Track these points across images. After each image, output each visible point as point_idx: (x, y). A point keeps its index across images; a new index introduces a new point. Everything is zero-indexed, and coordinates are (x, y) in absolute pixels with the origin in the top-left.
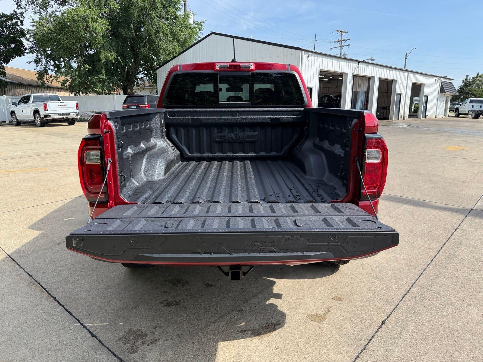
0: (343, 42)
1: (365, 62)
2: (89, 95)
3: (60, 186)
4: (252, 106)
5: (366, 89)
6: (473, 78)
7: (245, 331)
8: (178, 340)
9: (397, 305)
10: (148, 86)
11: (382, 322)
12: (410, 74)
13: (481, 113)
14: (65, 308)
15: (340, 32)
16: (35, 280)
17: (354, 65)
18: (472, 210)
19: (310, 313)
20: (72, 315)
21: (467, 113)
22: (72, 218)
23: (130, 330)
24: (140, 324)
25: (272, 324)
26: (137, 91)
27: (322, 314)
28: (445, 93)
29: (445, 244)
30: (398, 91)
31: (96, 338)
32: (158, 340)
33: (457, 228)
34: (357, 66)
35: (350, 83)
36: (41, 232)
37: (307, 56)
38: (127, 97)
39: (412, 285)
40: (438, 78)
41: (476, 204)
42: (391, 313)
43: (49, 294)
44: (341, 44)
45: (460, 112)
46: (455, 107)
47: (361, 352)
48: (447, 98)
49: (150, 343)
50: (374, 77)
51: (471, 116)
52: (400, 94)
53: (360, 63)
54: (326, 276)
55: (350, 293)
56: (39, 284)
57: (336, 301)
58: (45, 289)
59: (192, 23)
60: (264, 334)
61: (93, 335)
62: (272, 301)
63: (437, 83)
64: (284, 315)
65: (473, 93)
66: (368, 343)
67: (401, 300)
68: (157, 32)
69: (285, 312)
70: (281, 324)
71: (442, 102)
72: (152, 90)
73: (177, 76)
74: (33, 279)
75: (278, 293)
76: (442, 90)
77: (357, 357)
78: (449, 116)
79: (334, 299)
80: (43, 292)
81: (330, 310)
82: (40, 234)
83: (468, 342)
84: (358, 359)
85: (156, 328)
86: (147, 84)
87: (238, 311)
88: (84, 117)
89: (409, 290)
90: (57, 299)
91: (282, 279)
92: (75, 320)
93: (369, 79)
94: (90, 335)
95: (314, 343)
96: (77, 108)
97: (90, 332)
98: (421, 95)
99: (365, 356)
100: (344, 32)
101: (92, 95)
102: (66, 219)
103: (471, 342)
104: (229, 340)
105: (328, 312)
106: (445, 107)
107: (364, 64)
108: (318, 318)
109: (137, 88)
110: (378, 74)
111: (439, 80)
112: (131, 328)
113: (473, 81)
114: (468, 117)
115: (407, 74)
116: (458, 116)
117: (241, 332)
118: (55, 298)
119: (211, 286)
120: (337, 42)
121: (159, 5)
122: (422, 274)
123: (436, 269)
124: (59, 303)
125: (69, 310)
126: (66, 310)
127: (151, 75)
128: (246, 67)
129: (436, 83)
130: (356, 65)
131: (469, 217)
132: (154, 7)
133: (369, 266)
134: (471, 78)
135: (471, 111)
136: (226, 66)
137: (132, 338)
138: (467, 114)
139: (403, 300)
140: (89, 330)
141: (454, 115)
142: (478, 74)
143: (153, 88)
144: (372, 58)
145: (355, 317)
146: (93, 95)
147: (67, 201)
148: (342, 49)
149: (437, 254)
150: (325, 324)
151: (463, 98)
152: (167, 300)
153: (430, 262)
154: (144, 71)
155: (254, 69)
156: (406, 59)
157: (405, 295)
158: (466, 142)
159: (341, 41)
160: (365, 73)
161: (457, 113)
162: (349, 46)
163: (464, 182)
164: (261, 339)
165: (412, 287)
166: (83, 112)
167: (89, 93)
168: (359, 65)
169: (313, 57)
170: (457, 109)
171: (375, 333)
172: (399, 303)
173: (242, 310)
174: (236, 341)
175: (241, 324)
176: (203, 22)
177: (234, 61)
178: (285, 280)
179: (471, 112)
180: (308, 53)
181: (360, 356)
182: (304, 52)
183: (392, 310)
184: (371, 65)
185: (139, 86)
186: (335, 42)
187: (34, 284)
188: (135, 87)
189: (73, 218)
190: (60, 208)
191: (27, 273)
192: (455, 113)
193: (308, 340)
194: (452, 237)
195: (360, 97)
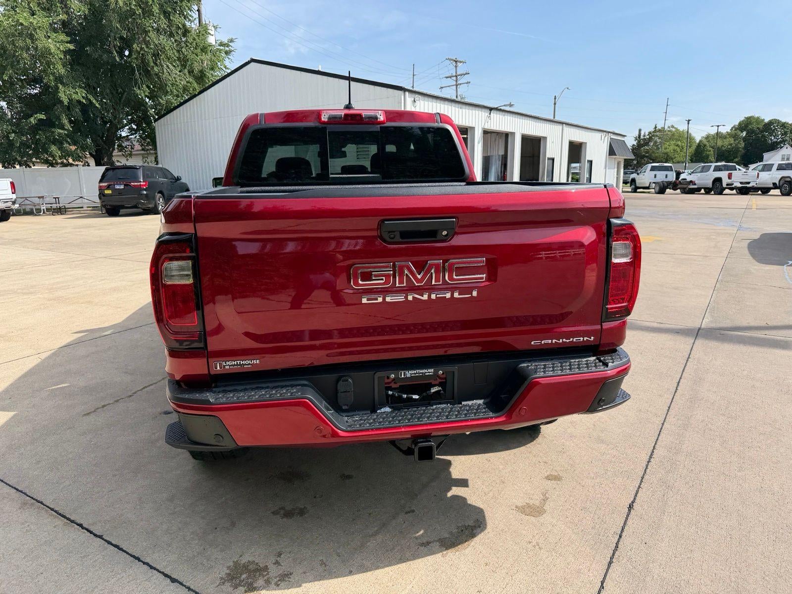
0: (458, 77)
1: (501, 110)
2: (33, 167)
3: (21, 329)
4: (383, 180)
5: (502, 152)
6: (650, 133)
7: (428, 543)
8: (325, 570)
9: (642, 478)
10: (138, 150)
11: (628, 506)
12: (566, 128)
13: (668, 186)
14: (106, 541)
15: (454, 61)
16: (32, 498)
17: (484, 114)
18: (699, 329)
19: (520, 504)
20: (121, 549)
21: (648, 186)
22: (64, 385)
23: (236, 564)
24: (250, 552)
25: (467, 527)
26: (120, 160)
27: (537, 503)
28: (614, 157)
29: (679, 382)
30: (549, 155)
31: (181, 584)
32: (291, 574)
33: (689, 358)
34: (489, 115)
35: (479, 143)
36: (12, 414)
37: (413, 99)
38: (107, 170)
39: (654, 447)
40: (605, 133)
41: (703, 319)
42: (637, 492)
43: (68, 519)
44: (456, 81)
45: (638, 185)
46: (630, 177)
47: (613, 554)
48: (619, 164)
49: (279, 580)
50: (513, 134)
51: (653, 190)
52: (553, 160)
53: (492, 111)
54: (524, 445)
55: (569, 468)
56: (42, 503)
57: (553, 482)
58: (56, 512)
59: (214, 43)
60: (459, 544)
61: (174, 580)
62: (455, 491)
63: (604, 142)
64: (480, 511)
65: (651, 155)
66: (619, 540)
67: (645, 470)
68: (156, 55)
69: (481, 506)
70: (481, 526)
71: (612, 170)
72: (147, 157)
73: (256, 132)
74: (28, 496)
75: (460, 478)
76: (612, 152)
77: (610, 563)
78: (623, 192)
79: (548, 478)
80: (55, 517)
81: (547, 495)
82: (13, 417)
83: (756, 521)
84: (612, 564)
85: (280, 555)
86: (137, 147)
87: (406, 513)
88: (24, 207)
89: (652, 455)
90: (84, 526)
91: (460, 456)
92: (132, 558)
93: (506, 137)
94: (169, 580)
95: (540, 548)
96: (13, 191)
97: (166, 575)
98: (582, 160)
99: (621, 558)
100: (461, 62)
101: (38, 167)
102: (53, 388)
103: (760, 521)
104: (408, 560)
105: (545, 500)
106: (617, 178)
107: (498, 112)
108: (533, 510)
109: (120, 153)
110: (520, 128)
111: (607, 137)
112: (237, 561)
113: (649, 138)
114: (649, 193)
115: (561, 127)
116: (635, 190)
117: (422, 544)
118: (81, 525)
119: (349, 477)
120: (450, 77)
121: (156, 9)
122: (662, 428)
123: (678, 419)
124: (91, 532)
125: (113, 542)
126: (109, 543)
127: (144, 132)
128: (370, 117)
129: (602, 141)
130: (487, 114)
131: (700, 341)
132: (147, 13)
133: (583, 423)
134: (647, 134)
135: (654, 183)
136: (340, 116)
137: (244, 576)
138: (648, 188)
139: (648, 471)
140: (163, 573)
141: (630, 190)
142: (656, 127)
143: (148, 154)
144: (510, 103)
145: (588, 502)
146: (40, 167)
147: (44, 356)
148: (458, 89)
149: (673, 397)
150: (546, 518)
151: (637, 163)
152: (283, 508)
153: (668, 411)
154: (130, 124)
155: (384, 120)
156: (555, 104)
157: (649, 462)
158: (660, 229)
159: (456, 76)
160: (501, 127)
161: (633, 186)
162: (470, 85)
163: (676, 288)
164: (457, 553)
165: (654, 449)
166: (21, 198)
167: (31, 165)
168: (491, 113)
169: (422, 102)
170: (633, 181)
171: (625, 523)
172: (644, 474)
173: (413, 511)
174: (420, 560)
175: (418, 532)
176: (232, 41)
177: (348, 107)
178: (465, 456)
179: (654, 185)
180: (413, 95)
181: (614, 560)
182: (407, 93)
183: (637, 486)
184: (509, 114)
185: (124, 151)
186: (447, 78)
187: (32, 504)
188: (115, 153)
189: (66, 385)
190: (33, 368)
191: (12, 487)
192: (631, 186)
193: (530, 546)
194: (685, 371)
195: (493, 164)
